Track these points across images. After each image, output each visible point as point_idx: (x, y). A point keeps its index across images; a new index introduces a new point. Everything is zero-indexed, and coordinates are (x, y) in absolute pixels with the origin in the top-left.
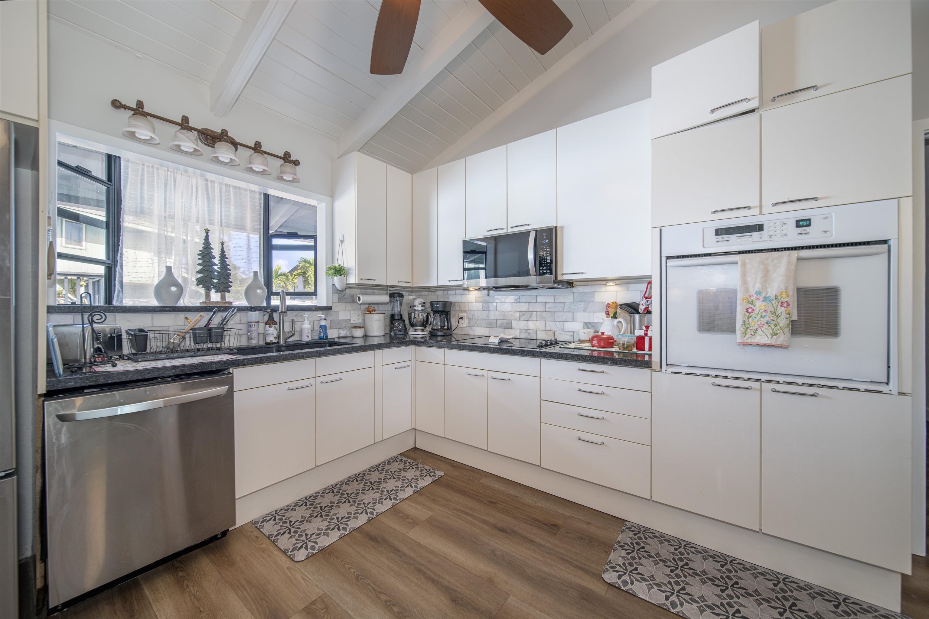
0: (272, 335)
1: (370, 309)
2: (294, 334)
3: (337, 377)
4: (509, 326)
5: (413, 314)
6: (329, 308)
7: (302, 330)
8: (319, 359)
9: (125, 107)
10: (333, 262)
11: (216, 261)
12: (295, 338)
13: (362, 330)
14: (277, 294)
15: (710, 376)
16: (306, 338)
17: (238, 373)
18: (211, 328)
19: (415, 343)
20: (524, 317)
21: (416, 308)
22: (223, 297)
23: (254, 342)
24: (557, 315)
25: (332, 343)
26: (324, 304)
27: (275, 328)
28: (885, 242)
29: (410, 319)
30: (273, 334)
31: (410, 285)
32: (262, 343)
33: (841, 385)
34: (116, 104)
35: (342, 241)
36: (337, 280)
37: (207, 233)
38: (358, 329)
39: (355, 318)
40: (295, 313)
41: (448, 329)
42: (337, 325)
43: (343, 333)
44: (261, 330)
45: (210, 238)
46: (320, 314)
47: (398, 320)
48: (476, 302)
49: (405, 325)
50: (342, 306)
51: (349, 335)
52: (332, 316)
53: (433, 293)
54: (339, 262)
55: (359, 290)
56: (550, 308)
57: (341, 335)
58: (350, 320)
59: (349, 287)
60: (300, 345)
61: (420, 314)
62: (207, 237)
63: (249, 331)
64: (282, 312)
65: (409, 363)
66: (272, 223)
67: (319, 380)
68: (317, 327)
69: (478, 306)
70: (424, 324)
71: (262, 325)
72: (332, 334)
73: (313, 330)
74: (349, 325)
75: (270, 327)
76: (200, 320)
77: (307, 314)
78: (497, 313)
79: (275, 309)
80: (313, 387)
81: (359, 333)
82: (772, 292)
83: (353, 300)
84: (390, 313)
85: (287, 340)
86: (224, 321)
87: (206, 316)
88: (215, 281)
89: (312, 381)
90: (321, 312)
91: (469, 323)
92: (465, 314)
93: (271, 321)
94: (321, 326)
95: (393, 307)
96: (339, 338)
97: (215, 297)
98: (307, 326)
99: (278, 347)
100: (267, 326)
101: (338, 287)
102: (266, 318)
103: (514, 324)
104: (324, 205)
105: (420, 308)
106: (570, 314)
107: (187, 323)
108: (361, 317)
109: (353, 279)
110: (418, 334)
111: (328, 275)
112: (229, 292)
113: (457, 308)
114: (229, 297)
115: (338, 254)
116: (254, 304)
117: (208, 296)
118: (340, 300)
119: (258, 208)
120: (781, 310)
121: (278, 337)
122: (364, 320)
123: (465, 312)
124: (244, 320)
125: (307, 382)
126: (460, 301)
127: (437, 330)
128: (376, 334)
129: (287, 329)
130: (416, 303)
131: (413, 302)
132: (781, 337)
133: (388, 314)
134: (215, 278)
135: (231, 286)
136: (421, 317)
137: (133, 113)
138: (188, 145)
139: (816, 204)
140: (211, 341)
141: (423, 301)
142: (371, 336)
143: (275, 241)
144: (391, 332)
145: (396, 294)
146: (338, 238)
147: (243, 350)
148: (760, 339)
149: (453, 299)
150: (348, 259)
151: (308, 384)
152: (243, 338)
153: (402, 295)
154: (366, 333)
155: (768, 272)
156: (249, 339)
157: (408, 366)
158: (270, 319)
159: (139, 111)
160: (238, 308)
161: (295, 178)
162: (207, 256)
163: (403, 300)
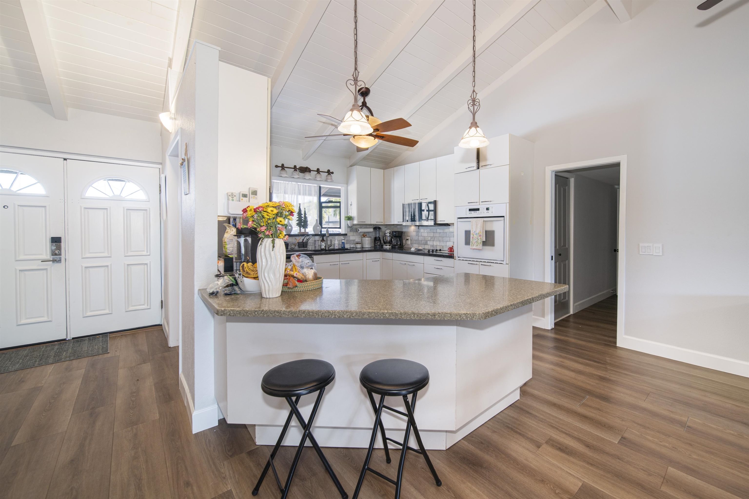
1: (364, 235)
2: (331, 246)
3: (348, 262)
4: (426, 244)
5: (385, 237)
6: (346, 235)
7: (334, 244)
8: (341, 255)
9: (279, 167)
10: (347, 215)
11: (303, 216)
12: (331, 248)
13: (360, 245)
14: (325, 228)
15: (467, 260)
16: (336, 247)
17: (315, 257)
18: (304, 242)
19: (386, 251)
20: (432, 239)
21: (386, 234)
23: (317, 248)
24: (444, 238)
25: (347, 249)
26: (343, 232)
27: (324, 243)
28: (504, 217)
29: (383, 240)
30: (324, 245)
31: (383, 223)
32: (320, 249)
33: (495, 262)
34: (277, 166)
35: (351, 205)
36: (349, 222)
37: (300, 205)
38: (358, 244)
39: (358, 239)
40: (331, 237)
41: (400, 244)
42: (349, 242)
43: (352, 246)
44: (319, 244)
45: (301, 207)
46: (342, 237)
47: (378, 240)
48: (414, 232)
49: (381, 243)
50: (351, 233)
51: (355, 247)
52: (347, 238)
53: (396, 227)
54: (350, 215)
55: (359, 226)
56: (441, 235)
57: (351, 247)
58: (355, 240)
59: (354, 225)
60: (334, 250)
61: (388, 237)
62: (300, 206)
63: (315, 244)
64: (327, 237)
65: (379, 260)
66: (322, 191)
67: (341, 263)
68: (341, 243)
69: (414, 234)
70: (390, 242)
71: (320, 242)
72: (347, 246)
73: (339, 244)
74: (355, 242)
75: (323, 242)
76: (300, 239)
77: (337, 237)
78: (422, 237)
79: (324, 235)
80: (338, 265)
81: (359, 246)
82: (477, 232)
83: (357, 230)
84: (375, 237)
85: (329, 248)
86: (308, 240)
87: (303, 238)
89: (338, 263)
91: (411, 242)
92: (409, 238)
93: (323, 240)
94: (342, 243)
95: (376, 234)
96: (350, 248)
97: (303, 230)
98: (336, 242)
99: (325, 250)
100: (322, 242)
101: (350, 225)
102: (321, 239)
103: (428, 242)
104: (344, 188)
105: (388, 235)
106: (449, 238)
107: (296, 241)
108: (360, 239)
109: (355, 222)
110: (388, 247)
111: (345, 220)
112: (307, 228)
113: (406, 235)
114: (307, 230)
115: (350, 211)
116: (316, 233)
117: (300, 230)
118: (350, 231)
119: (317, 190)
120: (479, 238)
121: (326, 247)
122: (362, 240)
123: (409, 236)
124: (313, 240)
125: (337, 263)
126: (407, 231)
127: (395, 245)
128: (367, 246)
129: (329, 243)
130: (386, 232)
131: (385, 232)
132: (480, 246)
133: (373, 237)
134: (303, 223)
135: (308, 226)
136: (389, 239)
137: (281, 168)
138: (296, 176)
139: (491, 203)
140: (304, 247)
141: (390, 231)
142: (364, 247)
143: (324, 205)
144: (375, 245)
145: (377, 228)
146: (350, 203)
147: (314, 251)
148: (475, 247)
149: (404, 230)
150: (353, 213)
151: (337, 264)
152: (313, 247)
153: (380, 228)
154: (362, 245)
155: (477, 225)
156: (315, 247)
157: (379, 261)
158: (322, 239)
159: (283, 167)
160: (311, 235)
161: (332, 179)
162: (300, 214)
163: (380, 231)
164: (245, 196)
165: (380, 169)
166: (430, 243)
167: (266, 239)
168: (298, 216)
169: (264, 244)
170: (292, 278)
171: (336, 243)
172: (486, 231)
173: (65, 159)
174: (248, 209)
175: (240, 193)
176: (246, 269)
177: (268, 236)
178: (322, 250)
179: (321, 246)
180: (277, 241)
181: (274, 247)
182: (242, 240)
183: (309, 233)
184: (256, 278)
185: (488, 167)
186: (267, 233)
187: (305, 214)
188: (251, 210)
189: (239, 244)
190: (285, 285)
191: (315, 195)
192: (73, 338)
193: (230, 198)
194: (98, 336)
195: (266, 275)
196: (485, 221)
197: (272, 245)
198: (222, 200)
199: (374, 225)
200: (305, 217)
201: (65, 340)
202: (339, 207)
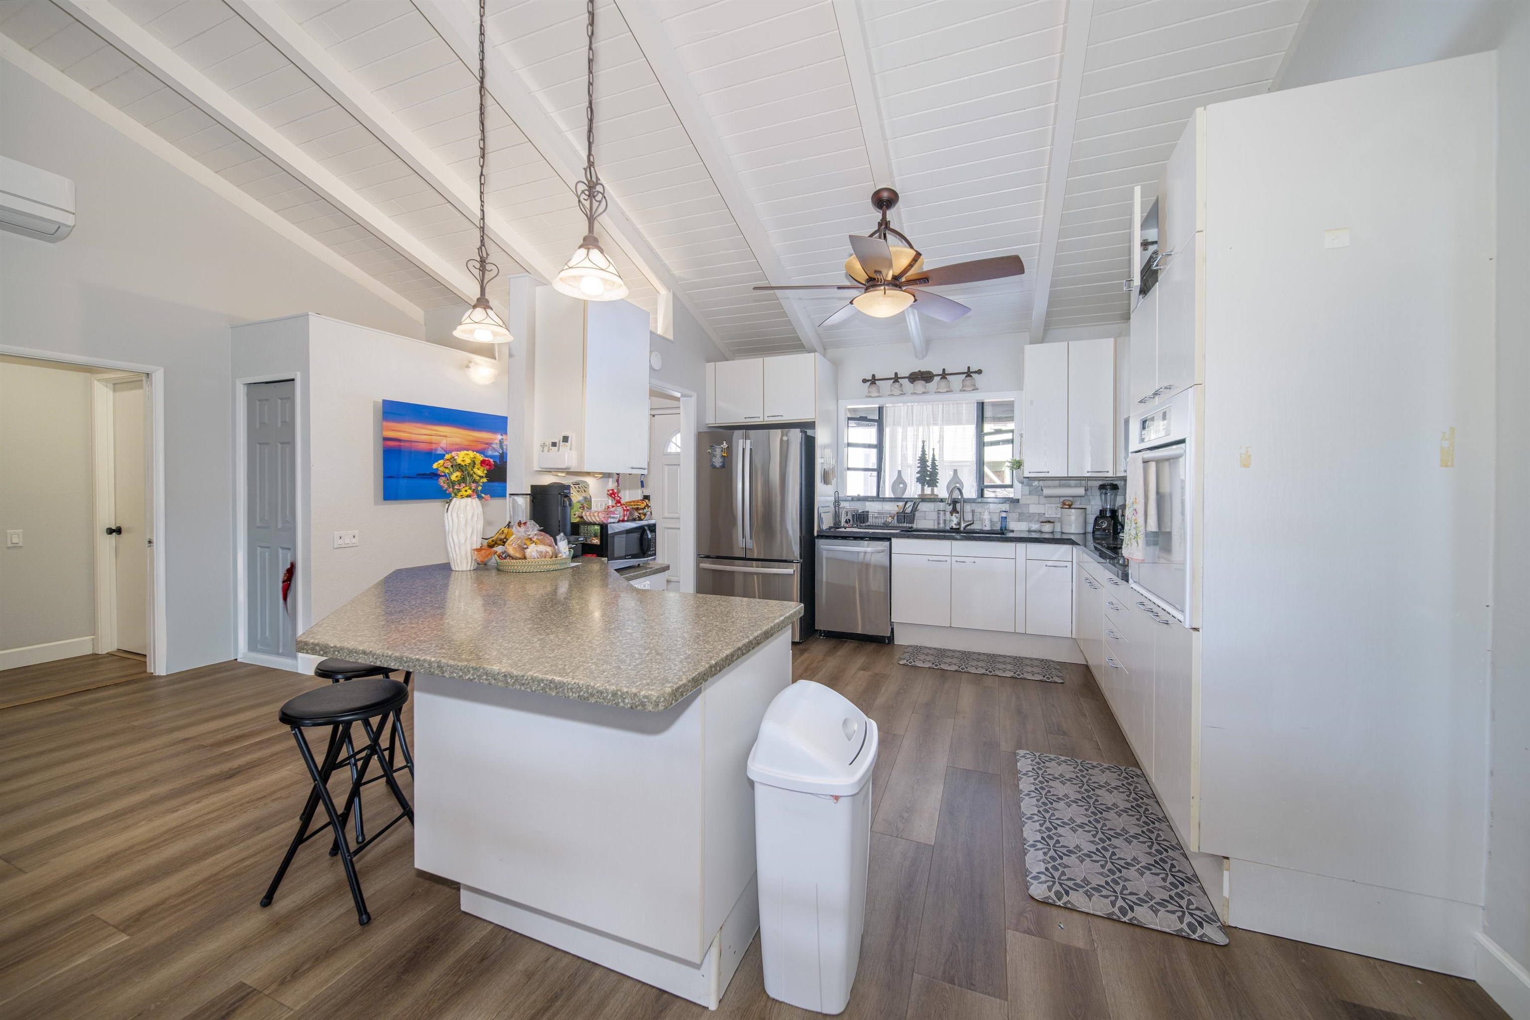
0: (954, 521)
1: (1068, 504)
2: (973, 523)
6: (1019, 501)
7: (981, 520)
11: (929, 464)
12: (971, 527)
13: (1054, 525)
16: (988, 529)
22: (932, 491)
23: (941, 526)
27: (957, 517)
32: (947, 528)
38: (1051, 524)
39: (1050, 512)
42: (1021, 518)
43: (1035, 526)
44: (947, 518)
45: (926, 448)
46: (1004, 507)
50: (1032, 499)
52: (1019, 508)
55: (1058, 482)
57: (1033, 529)
58: (1044, 514)
59: (1028, 479)
60: (979, 532)
62: (923, 446)
63: (938, 518)
65: (1068, 564)
71: (948, 514)
72: (1015, 527)
73: (991, 521)
74: (1039, 519)
75: (954, 515)
80: (948, 564)
81: (1051, 528)
83: (1041, 491)
85: (968, 528)
86: (913, 509)
88: (928, 479)
93: (954, 510)
94: (1002, 518)
95: (1104, 501)
96: (1023, 531)
97: (928, 491)
98: (986, 516)
99: (957, 531)
100: (951, 514)
102: (950, 508)
104: (1019, 398)
108: (1055, 512)
112: (937, 486)
114: (937, 491)
117: (923, 490)
118: (1026, 493)
121: (959, 524)
122: (1058, 513)
125: (944, 558)
129: (968, 518)
134: (927, 475)
135: (938, 482)
139: (1170, 392)
142: (1064, 531)
143: (987, 439)
145: (1105, 486)
151: (944, 560)
152: (934, 523)
154: (1061, 527)
156: (938, 523)
158: (953, 508)
161: (975, 385)
162: (923, 460)
163: (1116, 495)
164: (554, 444)
168: (919, 465)
171: (987, 518)
179: (950, 522)
183: (940, 497)
187: (934, 459)
191: (968, 423)
200: (934, 465)
202: (1012, 441)
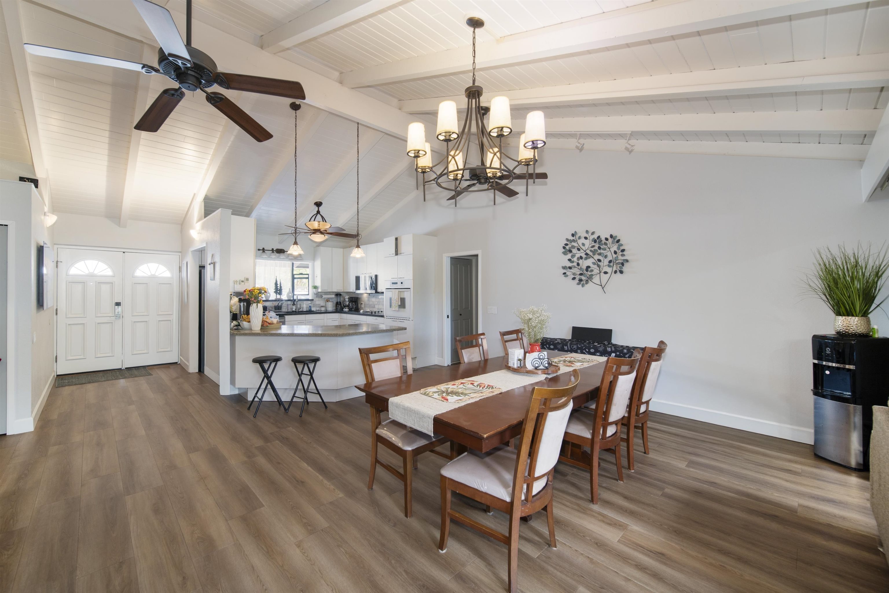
1: (328, 300)
3: (312, 321)
4: (374, 307)
5: (344, 302)
6: (312, 300)
7: (303, 307)
8: (306, 315)
9: (261, 250)
10: (314, 284)
11: (279, 286)
12: (300, 310)
14: (296, 295)
15: (391, 318)
16: (305, 310)
17: (286, 317)
18: (279, 306)
19: (345, 313)
22: (280, 297)
23: (289, 310)
25: (313, 311)
26: (310, 298)
28: (411, 288)
29: (343, 304)
30: (294, 308)
31: (343, 291)
32: (291, 311)
33: (406, 319)
34: (259, 250)
35: (316, 277)
36: (315, 290)
38: (323, 307)
39: (322, 303)
40: (301, 302)
41: (356, 307)
42: (315, 305)
43: (318, 309)
44: (291, 307)
45: (277, 279)
46: (309, 302)
47: (339, 304)
49: (341, 306)
50: (317, 299)
51: (320, 309)
52: (313, 302)
54: (316, 284)
58: (320, 304)
59: (319, 292)
60: (303, 311)
63: (288, 307)
64: (298, 302)
65: (338, 319)
67: (306, 321)
68: (308, 307)
70: (348, 306)
71: (291, 305)
72: (313, 309)
73: (306, 308)
74: (320, 306)
75: (294, 306)
76: (276, 304)
77: (305, 302)
79: (295, 300)
81: (323, 309)
82: (396, 299)
83: (321, 297)
86: (282, 304)
87: (278, 302)
88: (278, 292)
89: (304, 321)
90: (310, 301)
93: (294, 304)
95: (338, 299)
96: (316, 310)
97: (278, 297)
99: (296, 312)
101: (316, 293)
102: (293, 303)
104: (311, 263)
105: (347, 300)
107: (272, 304)
108: (325, 303)
109: (320, 290)
110: (347, 309)
111: (312, 288)
112: (282, 295)
113: (361, 300)
115: (316, 281)
116: (289, 299)
117: (276, 296)
118: (317, 297)
119: (290, 266)
120: (397, 303)
121: (296, 309)
122: (326, 304)
123: (363, 302)
124: (287, 304)
126: (361, 297)
127: (352, 308)
128: (330, 309)
129: (299, 307)
130: (346, 298)
131: (344, 298)
132: (397, 309)
133: (335, 302)
134: (278, 290)
135: (283, 293)
136: (347, 303)
137: (262, 251)
138: (274, 257)
139: (404, 279)
140: (278, 309)
141: (349, 297)
142: (328, 309)
143: (295, 276)
144: (336, 308)
145: (338, 295)
146: (315, 276)
147: (286, 312)
148: (394, 309)
149: (359, 297)
150: (318, 283)
152: (286, 309)
153: (340, 295)
154: (326, 308)
155: (395, 294)
156: (288, 309)
157: (338, 321)
159: (264, 250)
160: (285, 300)
162: (276, 284)
163: (341, 297)
164: (243, 281)
165: (340, 248)
166: (376, 307)
167: (254, 304)
169: (253, 306)
170: (265, 322)
171: (305, 307)
172: (401, 298)
173: (124, 252)
174: (246, 291)
175: (240, 280)
176: (244, 318)
177: (255, 303)
178: (293, 311)
179: (292, 309)
180: (259, 304)
181: (257, 307)
182: (242, 304)
183: (283, 299)
184: (249, 322)
185: (402, 254)
186: (254, 301)
187: (280, 284)
188: (247, 291)
189: (240, 306)
190: (262, 326)
191: (288, 270)
192: (126, 368)
193: (236, 283)
194: (140, 368)
195: (254, 319)
196: (401, 291)
197: (256, 306)
198: (231, 284)
199: (335, 292)
200: (281, 287)
201: (121, 369)
202: (308, 278)
